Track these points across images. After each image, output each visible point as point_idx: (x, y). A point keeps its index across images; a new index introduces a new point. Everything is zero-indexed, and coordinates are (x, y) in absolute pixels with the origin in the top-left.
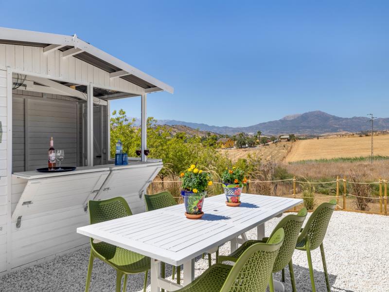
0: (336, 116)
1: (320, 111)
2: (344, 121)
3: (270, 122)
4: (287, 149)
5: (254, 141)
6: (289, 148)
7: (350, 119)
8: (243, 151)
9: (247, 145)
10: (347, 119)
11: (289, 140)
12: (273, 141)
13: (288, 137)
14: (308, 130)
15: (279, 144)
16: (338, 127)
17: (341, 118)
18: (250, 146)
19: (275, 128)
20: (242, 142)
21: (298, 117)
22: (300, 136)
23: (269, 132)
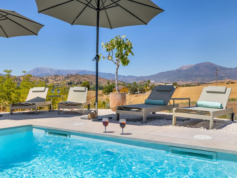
0: (222, 66)
1: (209, 63)
2: (229, 71)
3: (168, 72)
5: (145, 88)
7: (233, 69)
8: (135, 96)
9: (139, 92)
10: (231, 69)
14: (199, 78)
16: (224, 75)
17: (227, 68)
18: (141, 93)
20: (134, 89)
22: (193, 83)
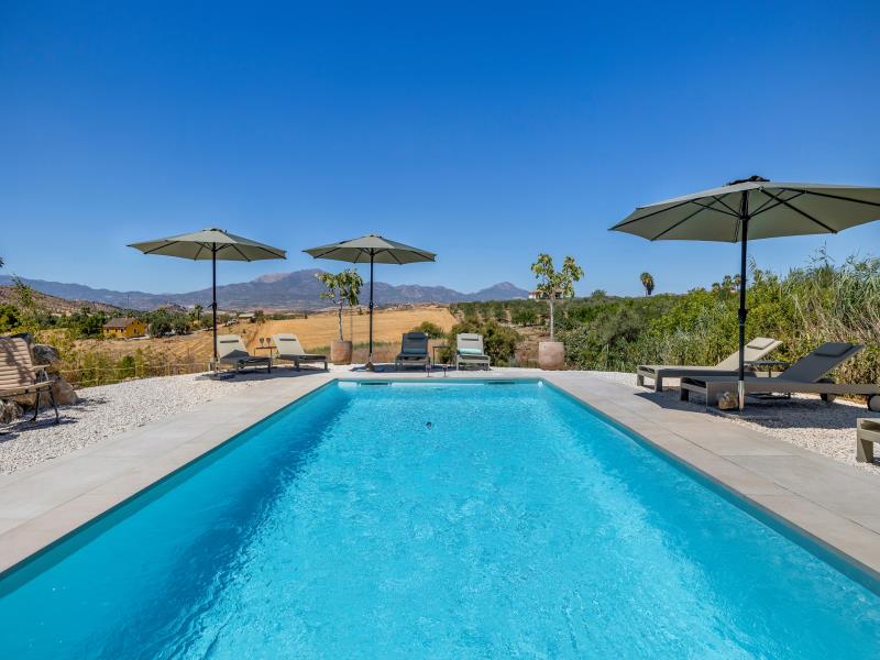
4: (248, 336)
5: (190, 323)
6: (252, 335)
8: (165, 342)
9: (173, 332)
11: (253, 321)
12: (226, 322)
13: (252, 315)
14: (300, 301)
15: (235, 328)
18: (180, 333)
19: (243, 298)
20: (162, 326)
21: (284, 279)
23: (232, 304)
